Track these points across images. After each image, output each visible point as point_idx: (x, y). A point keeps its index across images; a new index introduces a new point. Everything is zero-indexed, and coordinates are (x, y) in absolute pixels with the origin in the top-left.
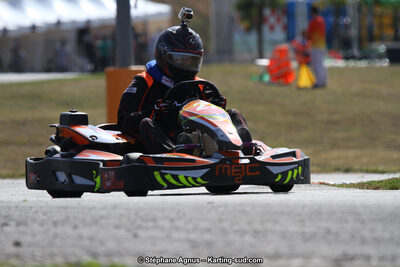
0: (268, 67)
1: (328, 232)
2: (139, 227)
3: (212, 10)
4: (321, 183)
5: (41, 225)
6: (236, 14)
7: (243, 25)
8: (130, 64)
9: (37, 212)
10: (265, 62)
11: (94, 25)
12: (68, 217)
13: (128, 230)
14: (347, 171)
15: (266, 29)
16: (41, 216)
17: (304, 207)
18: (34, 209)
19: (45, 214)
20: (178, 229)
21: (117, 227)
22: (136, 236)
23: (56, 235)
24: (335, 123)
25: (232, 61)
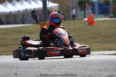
0: (87, 20)
1: (106, 68)
2: (51, 68)
3: (70, 5)
4: (103, 54)
5: (23, 68)
6: (77, 6)
7: (79, 9)
8: (47, 21)
9: (21, 65)
10: (86, 19)
12: (30, 66)
13: (48, 69)
14: (111, 50)
15: (86, 9)
16: (22, 66)
17: (98, 61)
18: (20, 64)
19: (23, 65)
20: (62, 69)
21: (45, 68)
22: (50, 71)
23: (27, 72)
24: (107, 36)
25: (77, 19)
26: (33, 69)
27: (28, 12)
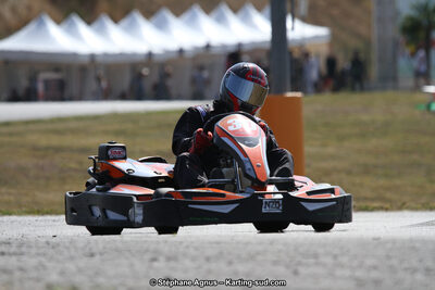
2: (299, 264)
3: (375, 35)
5: (194, 259)
6: (401, 39)
7: (408, 50)
8: (286, 91)
9: (187, 247)
10: (431, 89)
11: (246, 48)
12: (221, 253)
13: (287, 267)
16: (192, 252)
18: (184, 245)
19: (196, 249)
20: (342, 266)
21: (275, 263)
22: (296, 273)
25: (396, 88)
26: (230, 263)
27: (214, 56)
